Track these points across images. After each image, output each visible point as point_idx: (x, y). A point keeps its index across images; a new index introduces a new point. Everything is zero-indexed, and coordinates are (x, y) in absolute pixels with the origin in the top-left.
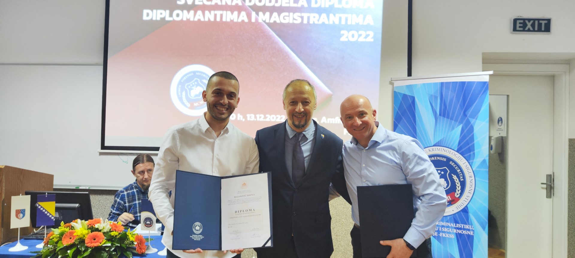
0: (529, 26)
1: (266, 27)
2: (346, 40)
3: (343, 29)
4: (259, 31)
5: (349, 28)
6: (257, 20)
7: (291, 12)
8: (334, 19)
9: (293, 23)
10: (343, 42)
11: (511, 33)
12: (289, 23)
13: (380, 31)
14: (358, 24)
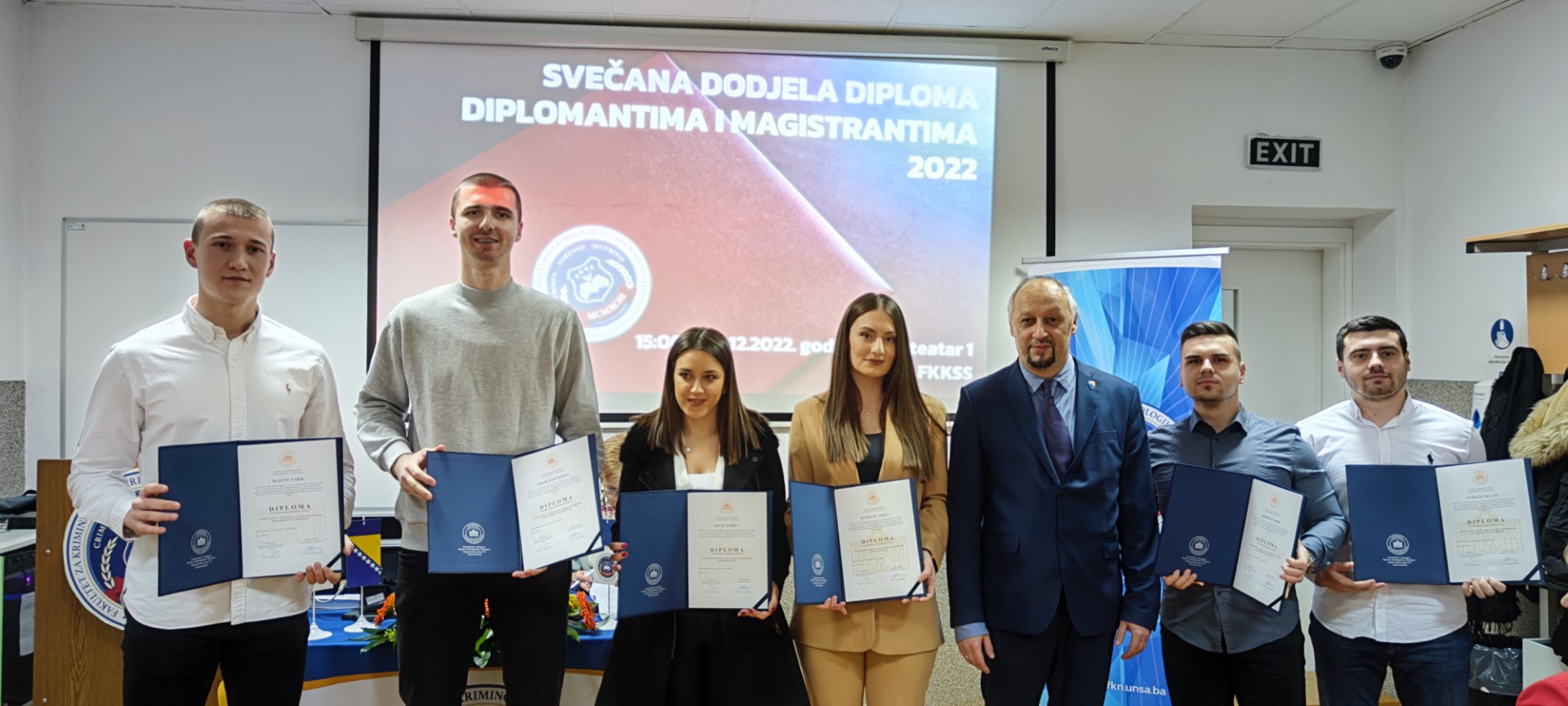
0: (1280, 154)
1: (749, 144)
2: (921, 176)
3: (914, 153)
4: (733, 153)
5: (925, 150)
6: (727, 127)
7: (803, 112)
8: (894, 130)
9: (807, 137)
10: (914, 181)
11: (1247, 167)
12: (797, 137)
13: (991, 159)
14: (943, 143)
